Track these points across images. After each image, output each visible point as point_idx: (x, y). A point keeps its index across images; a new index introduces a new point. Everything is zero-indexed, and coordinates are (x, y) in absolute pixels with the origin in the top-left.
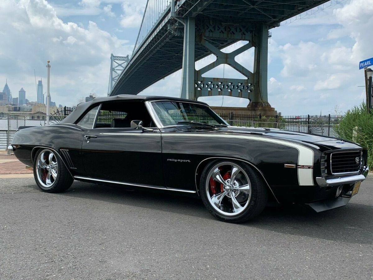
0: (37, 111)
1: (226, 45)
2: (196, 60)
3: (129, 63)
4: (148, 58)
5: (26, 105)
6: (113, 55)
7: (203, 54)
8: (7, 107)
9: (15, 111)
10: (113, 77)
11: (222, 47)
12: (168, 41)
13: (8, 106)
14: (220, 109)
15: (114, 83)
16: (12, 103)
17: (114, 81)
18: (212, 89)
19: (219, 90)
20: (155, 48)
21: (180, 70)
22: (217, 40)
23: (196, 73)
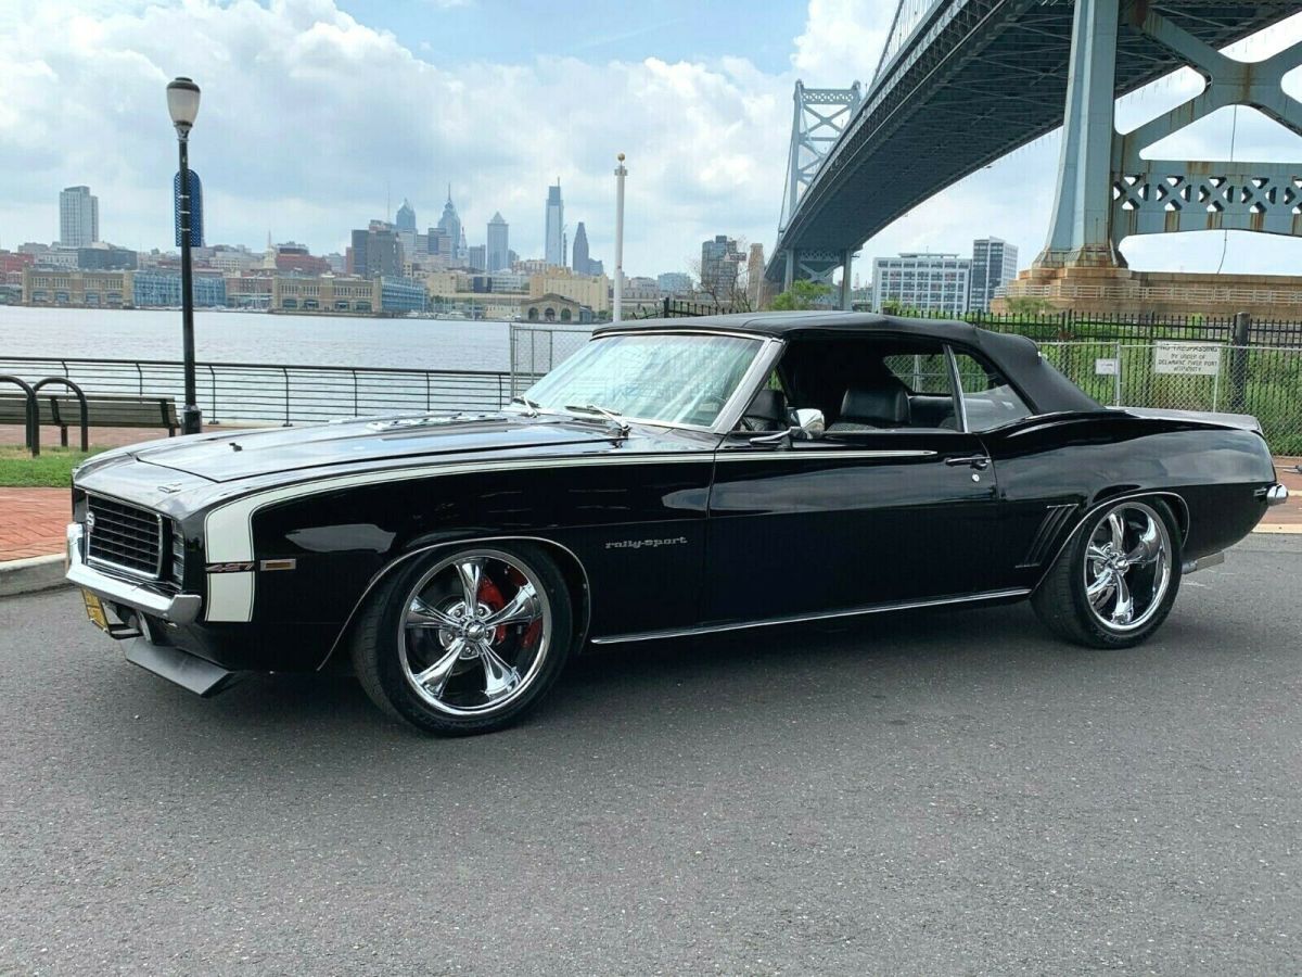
0: (545, 293)
1: (1249, 26)
2: (1118, 93)
3: (861, 113)
4: (930, 93)
5: (510, 271)
6: (802, 86)
7: (1151, 66)
8: (452, 278)
9: (476, 291)
10: (800, 167)
11: (1231, 36)
12: (1010, 25)
13: (453, 275)
14: (1212, 283)
15: (802, 188)
16: (467, 264)
17: (803, 181)
18: (1182, 203)
19: (1212, 208)
20: (960, 53)
21: (1053, 133)
22: (1212, 13)
23: (1119, 145)
